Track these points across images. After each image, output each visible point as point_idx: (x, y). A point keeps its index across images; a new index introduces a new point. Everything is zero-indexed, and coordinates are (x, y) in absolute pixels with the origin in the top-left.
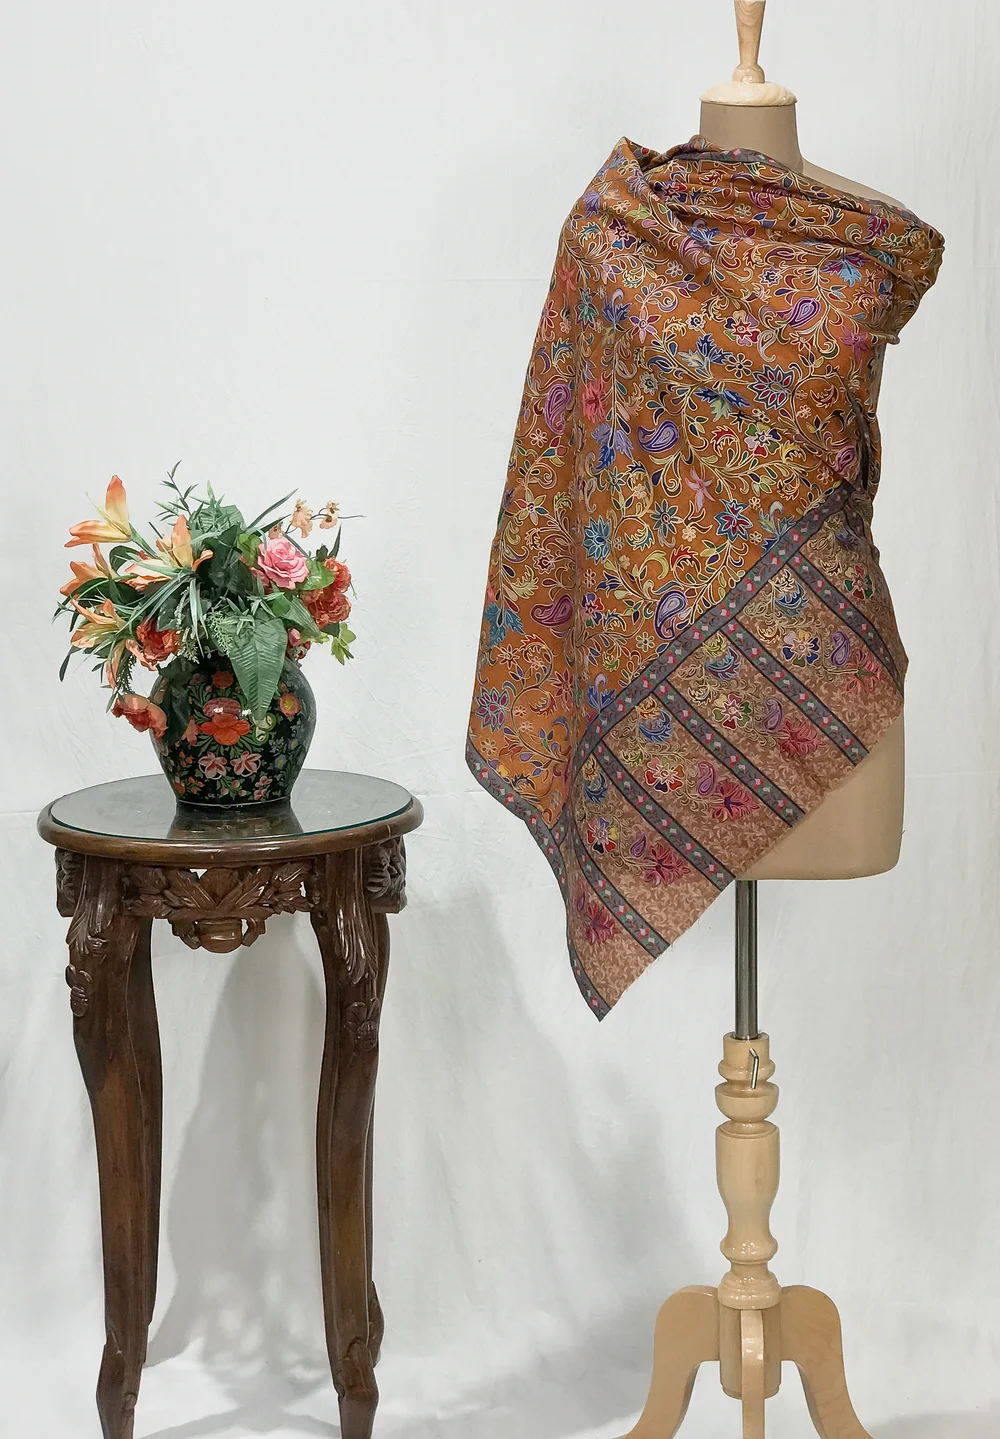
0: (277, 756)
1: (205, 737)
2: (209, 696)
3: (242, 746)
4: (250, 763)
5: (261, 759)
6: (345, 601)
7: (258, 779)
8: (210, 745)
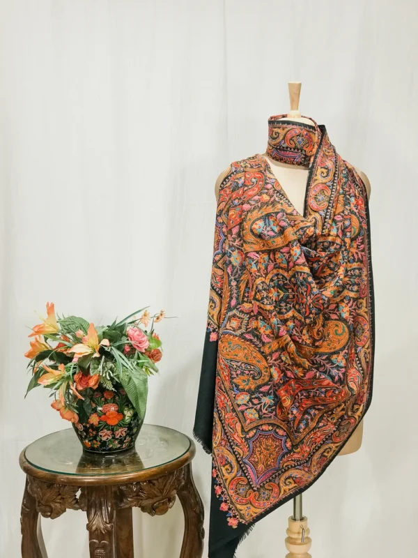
0: (134, 428)
1: (102, 422)
2: (103, 403)
3: (120, 425)
4: (123, 432)
5: (127, 430)
6: (160, 353)
7: (125, 439)
8: (105, 426)
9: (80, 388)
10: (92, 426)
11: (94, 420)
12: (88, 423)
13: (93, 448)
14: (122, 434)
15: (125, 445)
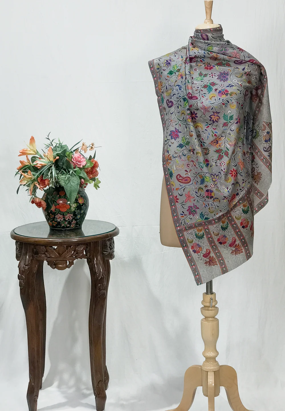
0: (78, 215)
1: (57, 210)
2: (58, 198)
3: (67, 212)
5: (73, 216)
6: (97, 171)
7: (72, 222)
8: (59, 212)
10: (52, 212)
12: (50, 210)
13: (53, 227)
14: (69, 218)
15: (73, 226)
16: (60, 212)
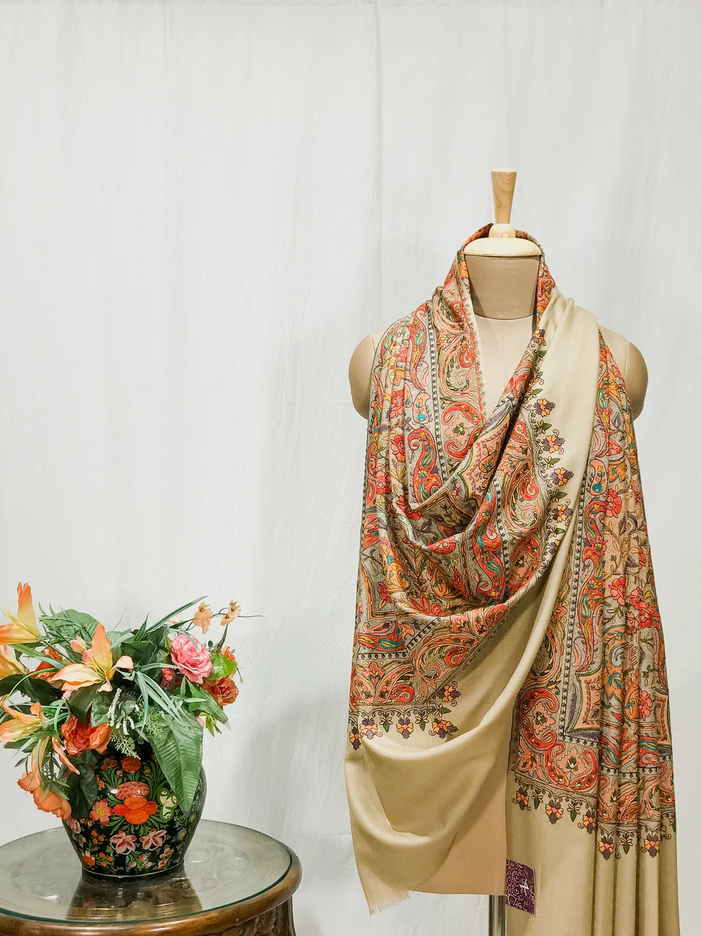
0: (179, 830)
1: (116, 818)
2: (120, 781)
3: (151, 824)
4: (157, 839)
5: (166, 834)
6: (235, 687)
7: (162, 852)
8: (122, 825)
9: (74, 751)
10: (97, 825)
11: (101, 812)
12: (90, 819)
13: (99, 869)
14: (156, 842)
15: (163, 863)
16: (125, 826)
